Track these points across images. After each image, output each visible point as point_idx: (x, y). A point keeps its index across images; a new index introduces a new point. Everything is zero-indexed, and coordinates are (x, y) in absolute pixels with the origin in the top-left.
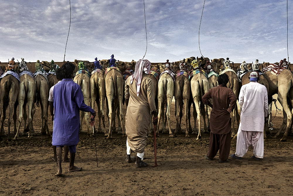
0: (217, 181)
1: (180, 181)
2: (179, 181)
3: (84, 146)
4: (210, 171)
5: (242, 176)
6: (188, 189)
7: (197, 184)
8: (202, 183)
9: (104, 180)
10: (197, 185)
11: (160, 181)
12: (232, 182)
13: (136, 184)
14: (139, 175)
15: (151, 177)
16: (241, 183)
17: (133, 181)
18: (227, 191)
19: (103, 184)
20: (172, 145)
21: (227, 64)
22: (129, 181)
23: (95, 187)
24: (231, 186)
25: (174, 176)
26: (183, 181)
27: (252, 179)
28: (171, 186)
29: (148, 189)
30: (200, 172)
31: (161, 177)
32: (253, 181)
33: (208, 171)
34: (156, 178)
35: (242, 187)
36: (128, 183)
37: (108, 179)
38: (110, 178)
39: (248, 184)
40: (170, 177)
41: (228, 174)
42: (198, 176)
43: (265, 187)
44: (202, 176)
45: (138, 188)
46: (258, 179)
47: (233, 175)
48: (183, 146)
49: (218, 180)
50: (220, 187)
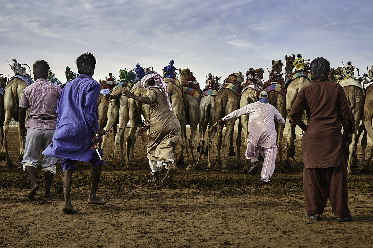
0: (289, 233)
1: (225, 233)
2: (223, 233)
3: (82, 186)
4: (282, 221)
5: (336, 227)
6: (234, 244)
7: (252, 237)
8: (261, 237)
9: (95, 231)
10: (251, 239)
11: (190, 233)
12: (315, 235)
13: (147, 236)
14: (158, 225)
15: (178, 227)
16: (330, 236)
17: (142, 233)
18: (300, 246)
19: (88, 236)
20: (233, 186)
21: (348, 72)
22: (136, 233)
23: (73, 240)
24: (310, 241)
25: (217, 226)
26: (231, 233)
27: (351, 232)
28: (205, 240)
29: (164, 243)
30: (266, 222)
31: (194, 227)
32: (351, 234)
33: (280, 220)
34: (185, 229)
35: (329, 242)
36: (132, 236)
37: (101, 230)
38: (105, 229)
39: (341, 239)
40: (211, 227)
41: (312, 225)
42: (258, 227)
43: (368, 243)
44: (266, 226)
45: (147, 242)
46: (361, 232)
47: (321, 226)
48: (252, 187)
49: (292, 232)
50: (291, 241)
